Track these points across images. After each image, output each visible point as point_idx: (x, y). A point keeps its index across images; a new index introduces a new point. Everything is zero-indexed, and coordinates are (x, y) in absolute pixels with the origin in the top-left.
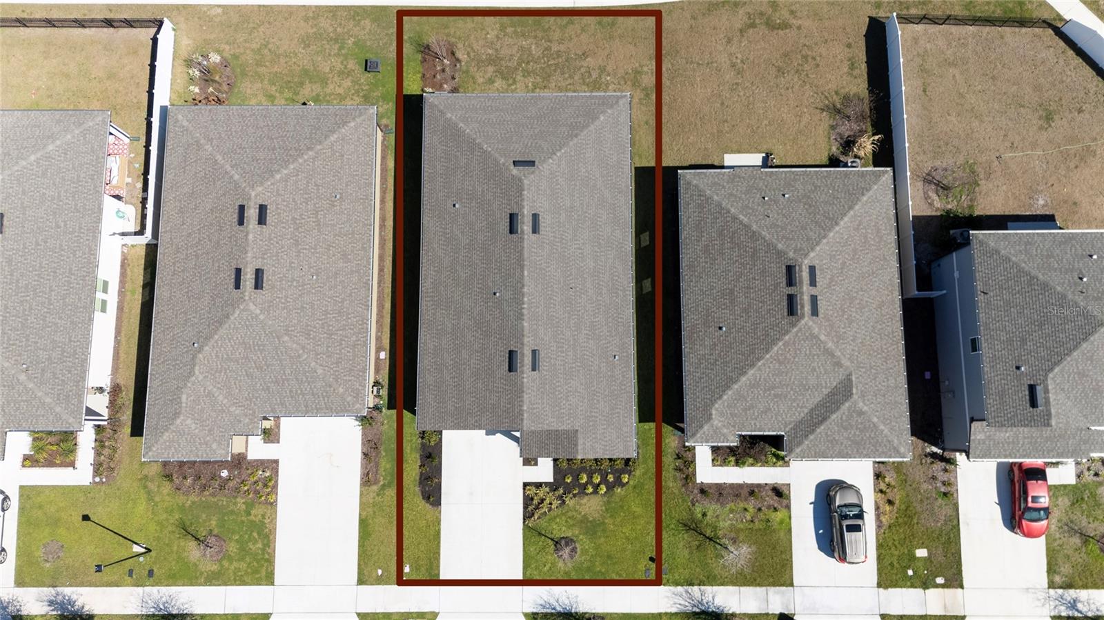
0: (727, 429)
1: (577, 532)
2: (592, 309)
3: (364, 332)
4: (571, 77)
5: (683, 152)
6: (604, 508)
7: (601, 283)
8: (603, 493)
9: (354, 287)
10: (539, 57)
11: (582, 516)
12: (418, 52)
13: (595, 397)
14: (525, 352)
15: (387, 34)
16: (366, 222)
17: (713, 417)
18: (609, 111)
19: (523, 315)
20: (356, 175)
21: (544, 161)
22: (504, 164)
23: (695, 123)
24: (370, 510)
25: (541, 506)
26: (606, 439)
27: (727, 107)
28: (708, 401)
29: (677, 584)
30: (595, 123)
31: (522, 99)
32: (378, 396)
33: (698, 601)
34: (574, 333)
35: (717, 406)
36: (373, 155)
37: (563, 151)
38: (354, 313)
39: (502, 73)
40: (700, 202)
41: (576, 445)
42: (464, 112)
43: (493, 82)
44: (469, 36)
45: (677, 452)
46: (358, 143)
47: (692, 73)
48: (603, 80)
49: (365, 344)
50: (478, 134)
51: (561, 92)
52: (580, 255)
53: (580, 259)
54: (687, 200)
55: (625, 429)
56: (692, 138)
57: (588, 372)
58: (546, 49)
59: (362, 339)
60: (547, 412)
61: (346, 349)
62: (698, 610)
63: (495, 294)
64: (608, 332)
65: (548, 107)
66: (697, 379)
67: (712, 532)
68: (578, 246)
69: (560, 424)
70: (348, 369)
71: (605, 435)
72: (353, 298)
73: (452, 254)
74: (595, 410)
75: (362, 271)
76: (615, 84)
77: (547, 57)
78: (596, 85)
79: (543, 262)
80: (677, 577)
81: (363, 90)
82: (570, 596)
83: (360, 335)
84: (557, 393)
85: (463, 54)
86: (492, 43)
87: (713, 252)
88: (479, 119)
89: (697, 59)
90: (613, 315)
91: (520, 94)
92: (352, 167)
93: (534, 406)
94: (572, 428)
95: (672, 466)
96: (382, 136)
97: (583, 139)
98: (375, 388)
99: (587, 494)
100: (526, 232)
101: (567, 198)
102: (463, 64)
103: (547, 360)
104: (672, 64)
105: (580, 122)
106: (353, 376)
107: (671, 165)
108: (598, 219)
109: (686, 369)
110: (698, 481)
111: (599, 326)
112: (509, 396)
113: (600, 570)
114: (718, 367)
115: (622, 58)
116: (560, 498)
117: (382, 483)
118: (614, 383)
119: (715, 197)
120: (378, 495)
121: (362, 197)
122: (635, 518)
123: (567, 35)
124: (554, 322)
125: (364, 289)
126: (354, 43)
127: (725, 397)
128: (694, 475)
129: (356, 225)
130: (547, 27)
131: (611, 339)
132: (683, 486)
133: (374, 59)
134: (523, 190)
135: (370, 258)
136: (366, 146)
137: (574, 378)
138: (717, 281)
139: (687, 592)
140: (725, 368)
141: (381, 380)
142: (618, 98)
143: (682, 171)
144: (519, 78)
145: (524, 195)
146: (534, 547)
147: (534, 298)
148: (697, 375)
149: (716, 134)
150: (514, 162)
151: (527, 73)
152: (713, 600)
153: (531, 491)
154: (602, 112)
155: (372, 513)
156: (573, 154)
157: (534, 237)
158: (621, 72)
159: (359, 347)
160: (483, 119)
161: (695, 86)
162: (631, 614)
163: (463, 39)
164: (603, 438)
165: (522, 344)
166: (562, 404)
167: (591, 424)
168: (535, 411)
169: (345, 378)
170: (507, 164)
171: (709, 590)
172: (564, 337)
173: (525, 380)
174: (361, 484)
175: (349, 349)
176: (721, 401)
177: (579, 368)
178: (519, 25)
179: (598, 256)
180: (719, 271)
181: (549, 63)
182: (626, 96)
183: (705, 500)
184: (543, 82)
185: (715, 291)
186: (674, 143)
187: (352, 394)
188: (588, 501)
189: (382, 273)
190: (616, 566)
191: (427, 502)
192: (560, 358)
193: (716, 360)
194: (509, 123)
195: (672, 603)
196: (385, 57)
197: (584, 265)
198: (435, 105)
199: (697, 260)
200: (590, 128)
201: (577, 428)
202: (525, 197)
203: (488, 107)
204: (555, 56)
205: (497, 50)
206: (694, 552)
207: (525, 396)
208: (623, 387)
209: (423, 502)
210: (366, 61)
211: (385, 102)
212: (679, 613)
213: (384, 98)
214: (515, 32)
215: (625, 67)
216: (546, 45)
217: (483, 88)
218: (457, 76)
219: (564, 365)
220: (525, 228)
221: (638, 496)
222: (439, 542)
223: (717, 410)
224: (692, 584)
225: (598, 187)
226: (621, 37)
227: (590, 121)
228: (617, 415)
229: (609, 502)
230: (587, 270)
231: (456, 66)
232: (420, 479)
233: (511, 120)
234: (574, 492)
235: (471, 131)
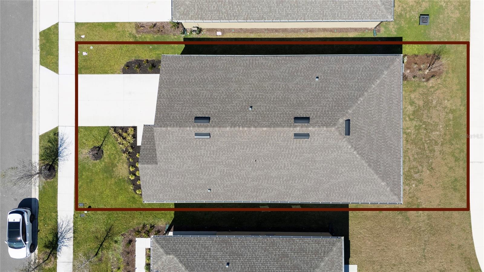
0: (161, 264)
1: (106, 161)
2: (242, 175)
3: (228, 17)
4: (415, 159)
5: (359, 236)
6: (121, 178)
7: (261, 181)
8: (130, 177)
9: (260, 9)
10: (430, 137)
11: (116, 164)
12: (434, 51)
13: (181, 176)
14: (208, 129)
15: (448, 29)
16: (307, 16)
17: (168, 256)
18: (388, 189)
19: (235, 127)
20: (341, 8)
21: (349, 142)
22: (347, 113)
23: (380, 246)
24: (121, 29)
25: (122, 138)
26: (153, 182)
27: (392, 268)
28: (179, 253)
29: (75, 223)
30: (379, 179)
31: (398, 125)
32: (192, 31)
33: (64, 236)
34: (224, 162)
35: (175, 259)
36: (356, 19)
37: (357, 156)
38: (241, 9)
39: (417, 111)
40: (320, 252)
41: (147, 163)
42: (388, 83)
43: (411, 105)
44: (446, 87)
45: (155, 226)
46: (364, 8)
47: (417, 244)
48: (413, 182)
49: (220, 19)
50: (371, 94)
51: (403, 152)
52: (280, 167)
53: (277, 167)
54: (322, 243)
55: (161, 195)
56: (369, 243)
57: (197, 172)
58: (436, 142)
59: (223, 16)
60: (167, 144)
61: (216, 5)
62: (59, 236)
63: (251, 107)
64: (227, 185)
65: (392, 144)
66: (195, 245)
67: (106, 246)
68: (287, 165)
69: (160, 152)
70: (202, 7)
71: (156, 182)
72: (252, 9)
73: (282, 76)
74: (172, 176)
75: (271, 14)
76: (409, 190)
77: (430, 143)
78: (408, 177)
79: (274, 141)
80: (79, 223)
81: (406, 13)
82: (68, 156)
83: (226, 15)
84: (181, 150)
85: (432, 83)
86: (441, 104)
87: (283, 261)
88: (382, 94)
89: (428, 248)
90: (238, 188)
91: (402, 124)
92: (347, 4)
93: (171, 135)
94: (158, 160)
95: (146, 222)
96: (371, 28)
97: (366, 170)
98: (196, 29)
99: (129, 167)
100: (295, 129)
101: (322, 158)
102: (425, 83)
103: (204, 144)
104: (424, 231)
105: (380, 168)
106: (198, 11)
107: (350, 228)
108: (307, 180)
109: (202, 238)
110: (137, 239)
111: (230, 179)
112: (178, 117)
113: (84, 175)
114: (201, 260)
115: (429, 195)
116: (127, 150)
117: (137, 36)
118: (192, 188)
119: (323, 264)
120: (130, 34)
121: (325, 12)
122: (115, 197)
123: (447, 157)
124: (231, 149)
125: (258, 16)
126: (441, 6)
127: (180, 265)
128: (142, 237)
129: (304, 9)
130: (453, 142)
131: (221, 187)
132: (134, 229)
133: (429, 20)
134: (327, 127)
135: (280, 20)
136: (362, 14)
137: (193, 162)
138: (262, 262)
139: (70, 229)
140: (200, 266)
141: (202, 33)
142: (398, 195)
143: (343, 239)
144: (415, 123)
145: (323, 127)
146: (97, 134)
147: (247, 135)
148: (197, 245)
149: (372, 260)
150: (349, 120)
151: (418, 128)
152: (65, 246)
153: (131, 132)
154: (388, 184)
155: (119, 30)
156: (355, 163)
157: (292, 135)
158: (419, 194)
159: (218, 14)
160: (383, 98)
161: (408, 247)
162: (57, 194)
163: (444, 83)
164: (154, 181)
165: (214, 127)
166: (174, 154)
167: (163, 173)
168: (167, 135)
169: (196, 5)
170: (347, 115)
171: (71, 243)
172: (221, 155)
173: (188, 129)
174: (137, 22)
175: (216, 7)
176: (178, 262)
177: (200, 165)
178: (454, 122)
179: (280, 179)
180: (269, 265)
181: (425, 144)
182: (400, 200)
183: (125, 243)
184: (411, 140)
185: (254, 261)
186: (365, 230)
187: (186, 11)
188: (125, 168)
189: (274, 31)
190: (86, 185)
191: (125, 65)
192: (205, 152)
193: (206, 260)
194: (380, 116)
195: (64, 220)
196: (431, 28)
197: (273, 170)
198: (393, 63)
199: (277, 248)
200: (375, 175)
201: (158, 164)
202: (321, 128)
203: (392, 101)
204: (431, 148)
205: (435, 107)
206: (94, 235)
207: (177, 129)
208: (189, 195)
209: (125, 63)
210: (428, 15)
211: (396, 30)
212: (57, 224)
213: (400, 29)
214: (449, 120)
215: (422, 198)
216: (439, 142)
217: (407, 98)
218: (417, 79)
219: (201, 155)
220: (298, 129)
221: (128, 200)
222: (101, 73)
223: (173, 258)
224: (74, 233)
225: (331, 180)
226: (445, 195)
227: (381, 175)
228: (170, 190)
229: (124, 181)
230: (269, 172)
231: (424, 78)
232: (140, 60)
233: (381, 118)
234: (130, 159)
235: (373, 89)
